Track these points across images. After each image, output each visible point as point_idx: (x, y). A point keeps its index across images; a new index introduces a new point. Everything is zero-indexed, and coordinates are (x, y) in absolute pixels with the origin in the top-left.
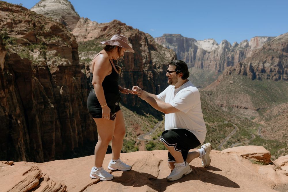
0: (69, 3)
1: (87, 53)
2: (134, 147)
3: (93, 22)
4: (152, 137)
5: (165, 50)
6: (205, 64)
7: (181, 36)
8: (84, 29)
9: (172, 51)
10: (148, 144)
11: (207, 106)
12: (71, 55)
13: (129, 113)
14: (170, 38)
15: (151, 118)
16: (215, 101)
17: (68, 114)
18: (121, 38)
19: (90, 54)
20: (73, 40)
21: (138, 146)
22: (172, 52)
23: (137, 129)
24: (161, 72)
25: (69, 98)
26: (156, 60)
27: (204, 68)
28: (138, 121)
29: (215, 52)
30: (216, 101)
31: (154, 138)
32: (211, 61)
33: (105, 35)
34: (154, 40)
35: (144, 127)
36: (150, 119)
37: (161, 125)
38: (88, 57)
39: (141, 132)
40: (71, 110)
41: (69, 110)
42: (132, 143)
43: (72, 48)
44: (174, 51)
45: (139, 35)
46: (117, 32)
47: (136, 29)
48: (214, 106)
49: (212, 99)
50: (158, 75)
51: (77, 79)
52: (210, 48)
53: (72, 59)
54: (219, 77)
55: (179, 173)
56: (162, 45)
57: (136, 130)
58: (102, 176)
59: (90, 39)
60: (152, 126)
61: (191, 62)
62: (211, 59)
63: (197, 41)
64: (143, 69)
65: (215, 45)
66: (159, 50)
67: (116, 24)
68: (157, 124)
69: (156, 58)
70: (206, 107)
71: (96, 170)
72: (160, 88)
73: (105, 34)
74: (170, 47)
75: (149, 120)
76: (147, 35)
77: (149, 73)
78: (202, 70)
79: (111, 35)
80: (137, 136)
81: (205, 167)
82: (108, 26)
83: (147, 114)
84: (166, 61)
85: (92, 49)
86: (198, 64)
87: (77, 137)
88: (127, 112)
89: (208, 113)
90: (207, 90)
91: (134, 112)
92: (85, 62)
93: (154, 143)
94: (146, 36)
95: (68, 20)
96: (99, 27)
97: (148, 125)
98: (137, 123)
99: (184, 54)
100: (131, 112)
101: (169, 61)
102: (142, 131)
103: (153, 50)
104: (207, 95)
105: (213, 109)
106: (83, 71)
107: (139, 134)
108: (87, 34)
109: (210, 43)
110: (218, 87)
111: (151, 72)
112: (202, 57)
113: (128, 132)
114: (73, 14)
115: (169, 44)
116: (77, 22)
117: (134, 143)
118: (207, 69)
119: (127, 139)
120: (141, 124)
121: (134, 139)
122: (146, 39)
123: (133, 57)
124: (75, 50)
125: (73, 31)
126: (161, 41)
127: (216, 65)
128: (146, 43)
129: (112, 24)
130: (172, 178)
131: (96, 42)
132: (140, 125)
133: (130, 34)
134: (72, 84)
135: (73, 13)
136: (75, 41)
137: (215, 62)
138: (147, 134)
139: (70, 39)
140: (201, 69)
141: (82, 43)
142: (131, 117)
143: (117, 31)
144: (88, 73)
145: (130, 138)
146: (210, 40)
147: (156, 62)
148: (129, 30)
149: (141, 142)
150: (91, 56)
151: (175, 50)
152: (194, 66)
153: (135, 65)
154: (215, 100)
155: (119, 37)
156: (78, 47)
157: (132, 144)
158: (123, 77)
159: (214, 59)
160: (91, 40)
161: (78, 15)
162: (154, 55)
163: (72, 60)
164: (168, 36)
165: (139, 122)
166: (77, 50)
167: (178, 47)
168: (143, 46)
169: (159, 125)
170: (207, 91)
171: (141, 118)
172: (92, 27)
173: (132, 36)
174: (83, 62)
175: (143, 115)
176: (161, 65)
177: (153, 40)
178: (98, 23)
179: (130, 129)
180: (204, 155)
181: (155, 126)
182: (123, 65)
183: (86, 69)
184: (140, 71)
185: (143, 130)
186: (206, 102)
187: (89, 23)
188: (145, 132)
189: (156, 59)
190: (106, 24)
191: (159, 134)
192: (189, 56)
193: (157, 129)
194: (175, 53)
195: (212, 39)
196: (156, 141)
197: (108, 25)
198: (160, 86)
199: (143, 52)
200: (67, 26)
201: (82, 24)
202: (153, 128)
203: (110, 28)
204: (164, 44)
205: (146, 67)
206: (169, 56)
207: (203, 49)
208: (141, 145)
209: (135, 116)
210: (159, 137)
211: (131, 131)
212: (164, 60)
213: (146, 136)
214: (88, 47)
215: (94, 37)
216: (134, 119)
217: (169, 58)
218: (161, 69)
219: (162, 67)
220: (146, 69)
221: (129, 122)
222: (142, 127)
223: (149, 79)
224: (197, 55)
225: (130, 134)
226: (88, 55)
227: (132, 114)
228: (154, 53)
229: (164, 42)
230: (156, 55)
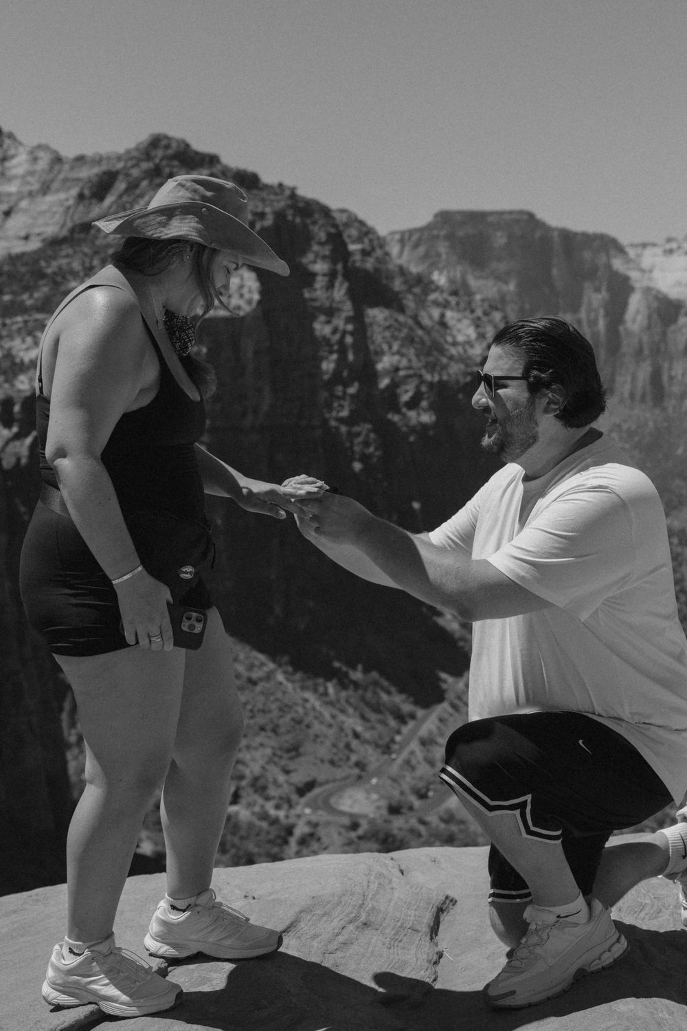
1: (4, 325)
3: (31, 152)
4: (382, 797)
5: (445, 305)
6: (671, 378)
7: (533, 221)
9: (486, 305)
10: (360, 838)
13: (251, 667)
14: (470, 231)
15: (375, 693)
18: (209, 194)
19: (19, 331)
23: (299, 755)
24: (425, 427)
26: (396, 358)
27: (670, 404)
28: (300, 710)
31: (394, 803)
34: (381, 246)
35: (334, 745)
36: (369, 696)
37: (430, 732)
38: (10, 350)
39: (323, 773)
42: (272, 837)
44: (497, 309)
45: (298, 220)
47: (281, 185)
50: (411, 444)
56: (431, 273)
57: (291, 759)
58: (112, 991)
59: (19, 248)
60: (380, 737)
63: (628, 250)
64: (325, 410)
66: (410, 302)
67: (164, 158)
68: (411, 724)
69: (395, 347)
71: (79, 959)
72: (420, 517)
74: (473, 282)
75: (368, 704)
76: (341, 218)
77: (358, 434)
78: (657, 411)
80: (294, 797)
82: (117, 173)
83: (354, 668)
84: (452, 364)
85: (29, 302)
86: (634, 379)
91: (278, 658)
93: (396, 832)
94: (335, 226)
96: (65, 180)
97: (359, 729)
98: (293, 719)
100: (262, 657)
101: (467, 365)
102: (327, 766)
103: (378, 305)
107: (310, 786)
111: (368, 426)
112: (657, 338)
113: (247, 772)
115: (469, 270)
117: (279, 837)
119: (242, 812)
120: (317, 727)
121: (281, 814)
122: (337, 241)
123: (267, 344)
126: (421, 250)
128: (339, 267)
129: (140, 160)
131: (54, 264)
132: (311, 732)
138: (357, 783)
140: (655, 406)
142: (259, 688)
145: (257, 809)
147: (397, 370)
149: (319, 828)
150: (24, 341)
151: (503, 299)
153: (275, 391)
155: (196, 191)
157: (270, 842)
160: (23, 254)
162: (387, 334)
164: (462, 223)
165: (306, 714)
167: (519, 285)
168: (320, 282)
169: (423, 731)
171: (315, 691)
172: (30, 179)
175: (330, 674)
176: (424, 389)
177: (374, 244)
178: (63, 155)
179: (258, 754)
181: (398, 738)
184: (304, 423)
185: (332, 763)
187: (13, 157)
188: (339, 773)
189: (399, 353)
190: (109, 158)
191: (421, 778)
196: (407, 822)
197: (120, 165)
198: (422, 508)
199: (322, 318)
202: (387, 749)
203: (129, 183)
204: (437, 268)
205: (342, 402)
206: (468, 336)
207: (659, 292)
208: (324, 846)
209: (281, 683)
210: (422, 796)
211: (263, 768)
212: (444, 360)
213: (350, 797)
214: (6, 294)
215: (40, 238)
216: (277, 700)
217: (472, 346)
218: (425, 411)
219: (428, 398)
220: (338, 412)
221: (250, 715)
222: (322, 742)
223: (361, 470)
224: (626, 329)
225: (259, 786)
226: (7, 339)
227: (265, 669)
228: (385, 319)
229: (439, 255)
230: (396, 329)
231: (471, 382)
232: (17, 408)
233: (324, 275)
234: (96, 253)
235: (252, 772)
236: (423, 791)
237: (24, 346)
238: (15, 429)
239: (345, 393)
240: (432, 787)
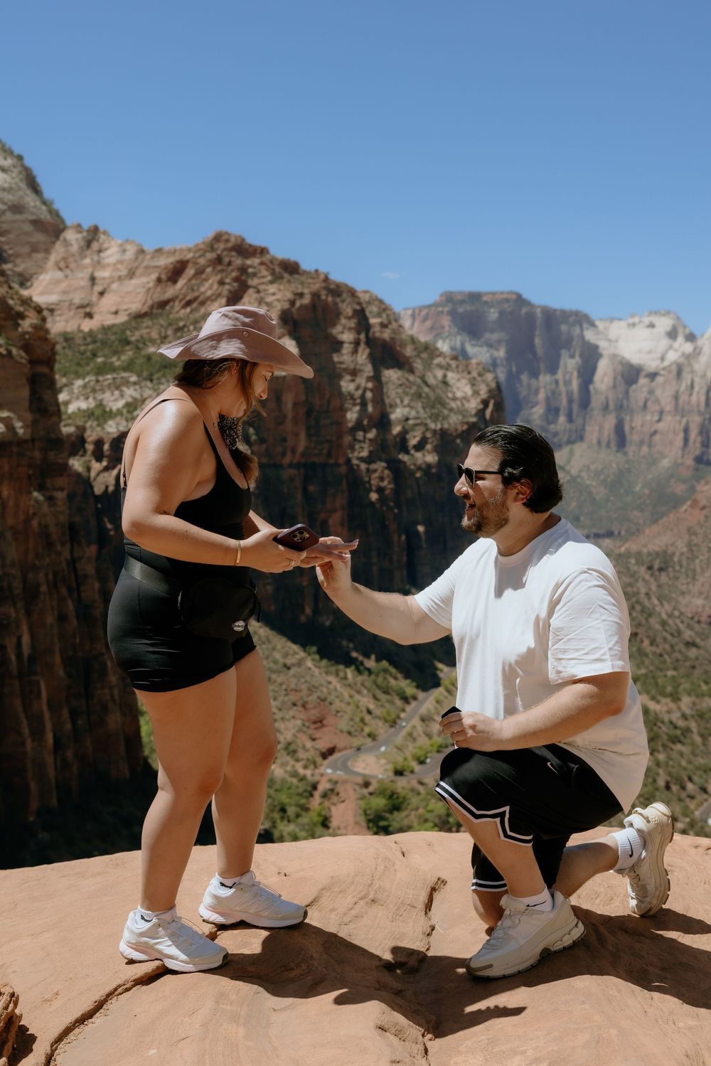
0: (15, 160)
1: (98, 381)
2: (307, 810)
3: (121, 245)
4: (389, 762)
5: (448, 368)
6: (632, 428)
7: (520, 300)
8: (80, 275)
9: (480, 368)
10: (371, 794)
11: (643, 622)
12: (26, 392)
13: (286, 655)
14: (469, 308)
15: (385, 678)
16: (680, 599)
17: (13, 658)
18: (247, 320)
19: (109, 386)
20: (35, 327)
21: (326, 804)
22: (480, 375)
23: (323, 726)
24: (429, 466)
25: (17, 585)
26: (407, 410)
27: (631, 449)
28: (325, 690)
29: (679, 373)
30: (688, 598)
31: (399, 767)
32: (661, 413)
33: (177, 303)
34: (396, 320)
35: (352, 719)
36: (380, 680)
37: (428, 711)
38: (101, 400)
39: (341, 741)
40: (26, 639)
41: (14, 640)
42: (300, 790)
43: (32, 362)
44: (489, 371)
45: (330, 299)
46: (227, 287)
47: (317, 271)
48: (678, 621)
49: (666, 592)
50: (417, 479)
51: (50, 499)
52: (659, 355)
53: (31, 409)
54: (698, 488)
55: (522, 942)
56: (435, 342)
57: (316, 729)
59: (110, 320)
60: (388, 713)
61: (570, 418)
62: (663, 403)
63: (597, 323)
64: (349, 451)
65: (680, 339)
66: (418, 365)
67: (225, 249)
68: (414, 704)
69: (406, 402)
70: (640, 625)
71: (149, 925)
72: (423, 538)
73: (177, 297)
74: (470, 349)
75: (377, 686)
76: (364, 298)
77: (375, 471)
78: (619, 455)
79: (201, 298)
80: (319, 759)
81: (643, 916)
82: (187, 262)
83: (368, 657)
84: (452, 415)
86: (601, 428)
87: (50, 760)
88: (274, 649)
89: (651, 656)
90: (645, 546)
91: (308, 648)
92: (88, 425)
93: (399, 790)
94: (359, 304)
95: (11, 236)
96: (147, 267)
97: (372, 707)
98: (319, 698)
99: (533, 381)
100: (295, 647)
101: (464, 416)
102: (345, 735)
103: (393, 367)
104: (643, 569)
105: (672, 635)
106: (76, 464)
107: (331, 751)
108: (94, 298)
109: (656, 330)
110: (695, 534)
111: (384, 464)
112: (620, 396)
114: (35, 210)
115: (467, 339)
116: (54, 243)
117: (306, 791)
118: (645, 449)
119: (277, 770)
120: (338, 705)
121: (308, 773)
122: (361, 317)
123: (303, 398)
124: (45, 370)
125: (36, 284)
126: (428, 323)
127: (686, 431)
128: (363, 336)
129: (206, 251)
130: (491, 966)
131: (138, 333)
132: (333, 707)
133: (289, 296)
134: (28, 520)
135: (32, 204)
136: (41, 329)
137: (683, 416)
138: (370, 750)
139: (20, 322)
140: (617, 451)
141: (72, 339)
142: (292, 672)
143: (228, 280)
144: (98, 474)
145: (289, 768)
146: (654, 319)
147: (407, 419)
148: (281, 278)
149: (338, 785)
150: (113, 394)
151: (494, 363)
152: (581, 438)
153: (309, 435)
154: (683, 593)
155: (237, 319)
156: (58, 357)
157: (300, 795)
158: (257, 488)
159: (677, 404)
160: (114, 325)
161: (55, 214)
162: (400, 390)
163: (29, 417)
164: (463, 302)
166: (52, 369)
167: (508, 352)
168: (347, 349)
169: (423, 710)
170: (645, 551)
171: (337, 675)
172: (120, 266)
173: (298, 304)
174: (80, 423)
175: (349, 662)
176: (429, 435)
177: (390, 319)
178: (145, 248)
179: (291, 724)
180: (640, 860)
181: (403, 715)
182: (256, 434)
183: (89, 453)
184: (332, 461)
185: (349, 733)
186: (637, 602)
187: (106, 249)
188: (356, 742)
189: (409, 406)
190: (181, 250)
191: (421, 748)
192: (560, 394)
193: (414, 727)
194: (496, 378)
195: (667, 313)
196: (408, 782)
197: (190, 256)
198: (426, 532)
199: (348, 377)
200: (6, 262)
201: (73, 255)
202: (394, 723)
203: (196, 269)
204: (442, 338)
205: (363, 445)
206: (466, 393)
207: (623, 358)
208: (341, 800)
209: (310, 669)
210: (422, 762)
211: (294, 735)
212: (446, 412)
213: (364, 761)
214: (100, 357)
215: (127, 313)
216: (306, 682)
217: (469, 401)
218: (429, 452)
219: (433, 442)
220: (359, 452)
221: (284, 693)
222: (342, 716)
223: (377, 500)
224: (595, 389)
225: (291, 750)
226: (100, 392)
227: (298, 657)
228: (399, 379)
229: (443, 327)
230: (407, 387)
231: (467, 430)
232: (106, 447)
233: (351, 343)
234: (170, 324)
235: (285, 738)
236: (422, 759)
237: (112, 398)
238: (105, 463)
239: (365, 437)
240: (429, 755)
